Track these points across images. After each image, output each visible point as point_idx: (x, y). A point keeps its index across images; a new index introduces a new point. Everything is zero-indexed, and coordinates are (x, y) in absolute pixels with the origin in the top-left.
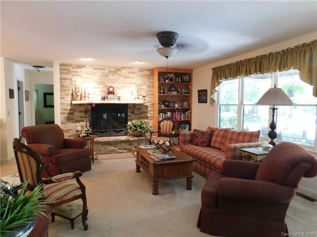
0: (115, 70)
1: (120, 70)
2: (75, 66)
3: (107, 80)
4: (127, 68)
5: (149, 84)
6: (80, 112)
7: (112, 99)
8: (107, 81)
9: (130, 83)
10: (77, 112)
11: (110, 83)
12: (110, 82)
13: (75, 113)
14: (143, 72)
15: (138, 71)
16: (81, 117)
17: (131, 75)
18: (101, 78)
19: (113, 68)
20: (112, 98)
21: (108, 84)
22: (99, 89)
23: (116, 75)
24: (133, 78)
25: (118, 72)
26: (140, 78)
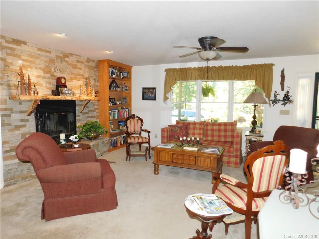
0: (62, 55)
1: (68, 57)
2: (11, 40)
3: (54, 68)
4: (75, 55)
5: (95, 78)
6: (21, 112)
7: (68, 95)
8: (54, 70)
9: (79, 75)
10: (16, 112)
11: (58, 72)
12: (58, 70)
13: (13, 115)
14: (89, 63)
15: (85, 61)
16: (22, 121)
17: (79, 65)
18: (48, 64)
19: (61, 53)
20: (68, 93)
21: (55, 74)
22: (44, 80)
23: (64, 62)
24: (81, 69)
25: (66, 59)
26: (87, 70)
